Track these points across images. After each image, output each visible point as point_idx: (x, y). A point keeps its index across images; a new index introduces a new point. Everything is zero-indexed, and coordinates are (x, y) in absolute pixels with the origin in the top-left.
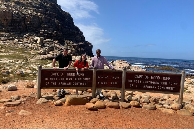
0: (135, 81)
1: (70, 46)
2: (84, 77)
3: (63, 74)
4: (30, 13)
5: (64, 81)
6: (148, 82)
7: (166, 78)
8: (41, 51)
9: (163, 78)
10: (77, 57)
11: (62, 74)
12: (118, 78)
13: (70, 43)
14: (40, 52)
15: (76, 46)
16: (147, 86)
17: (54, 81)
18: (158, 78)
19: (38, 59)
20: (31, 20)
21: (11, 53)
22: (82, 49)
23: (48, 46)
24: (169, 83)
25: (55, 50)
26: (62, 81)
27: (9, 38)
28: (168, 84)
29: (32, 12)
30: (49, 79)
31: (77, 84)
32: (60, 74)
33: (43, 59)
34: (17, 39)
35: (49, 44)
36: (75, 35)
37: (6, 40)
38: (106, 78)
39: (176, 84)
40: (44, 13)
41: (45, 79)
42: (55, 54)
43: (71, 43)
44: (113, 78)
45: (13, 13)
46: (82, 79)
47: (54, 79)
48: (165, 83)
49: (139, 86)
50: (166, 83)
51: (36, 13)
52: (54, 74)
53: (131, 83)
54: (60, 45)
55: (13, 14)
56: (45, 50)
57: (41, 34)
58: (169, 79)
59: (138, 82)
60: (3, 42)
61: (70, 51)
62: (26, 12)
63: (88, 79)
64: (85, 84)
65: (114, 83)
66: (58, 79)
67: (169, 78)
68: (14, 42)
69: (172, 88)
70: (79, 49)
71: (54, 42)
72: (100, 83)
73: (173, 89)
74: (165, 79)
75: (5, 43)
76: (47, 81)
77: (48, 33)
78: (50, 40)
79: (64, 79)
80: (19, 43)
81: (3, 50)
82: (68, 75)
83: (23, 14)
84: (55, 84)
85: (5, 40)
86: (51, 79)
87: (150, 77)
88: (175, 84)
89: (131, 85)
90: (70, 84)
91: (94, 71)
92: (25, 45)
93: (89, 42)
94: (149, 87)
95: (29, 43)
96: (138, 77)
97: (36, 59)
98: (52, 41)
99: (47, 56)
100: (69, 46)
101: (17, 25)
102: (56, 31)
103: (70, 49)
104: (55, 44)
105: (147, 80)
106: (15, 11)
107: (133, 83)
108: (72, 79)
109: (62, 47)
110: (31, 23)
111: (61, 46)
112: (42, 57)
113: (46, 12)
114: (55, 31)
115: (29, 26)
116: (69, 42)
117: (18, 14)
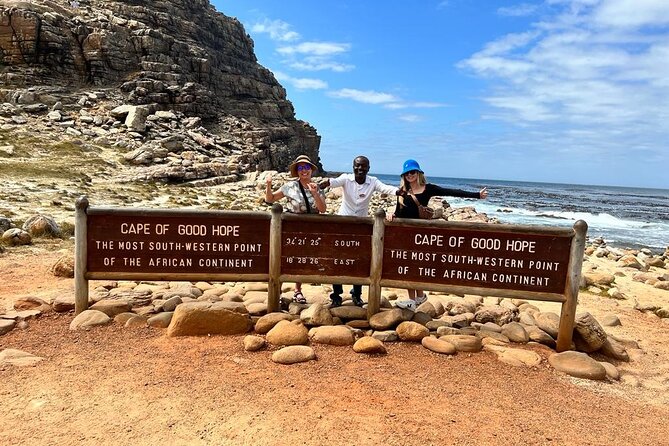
0: (414, 255)
1: (240, 136)
2: (239, 240)
3: (164, 229)
4: (102, 21)
5: (169, 254)
6: (461, 259)
7: (522, 247)
8: (140, 152)
9: (512, 245)
10: (263, 175)
11: (159, 227)
12: (358, 244)
13: (239, 126)
14: (136, 156)
15: (262, 135)
16: (456, 273)
17: (131, 254)
18: (495, 244)
19: (125, 180)
20: (103, 43)
21: (36, 158)
22: (283, 148)
23: (163, 137)
24: (531, 263)
25: (186, 150)
26: (162, 254)
27: (30, 107)
28: (526, 264)
29: (108, 17)
30: (116, 245)
31: (215, 263)
32: (152, 229)
33: (145, 179)
34: (57, 112)
35: (167, 129)
36: (259, 98)
37: (17, 113)
38: (315, 243)
39: (554, 266)
40: (152, 22)
41: (101, 245)
42: (185, 162)
43: (244, 126)
44: (339, 243)
45: (40, 20)
46: (232, 248)
47: (132, 246)
48: (517, 264)
49: (427, 272)
50: (521, 264)
51: (120, 21)
52: (134, 229)
53: (402, 263)
54: (204, 133)
55: (41, 24)
56: (151, 150)
57: (139, 94)
58: (532, 249)
59: (425, 257)
60: (7, 119)
61: (240, 152)
62: (87, 15)
63: (253, 248)
64: (244, 264)
65: (345, 262)
66: (146, 246)
67: (530, 245)
68: (44, 121)
69: (540, 281)
70: (273, 147)
71: (185, 121)
72: (295, 261)
73: (544, 281)
74: (518, 248)
75: (14, 122)
76: (108, 253)
77: (164, 90)
78: (169, 114)
79: (169, 246)
80: (62, 126)
81: (9, 149)
82: (182, 232)
83: (78, 24)
84: (136, 262)
85: (14, 114)
86: (121, 245)
87: (467, 243)
88: (550, 266)
89: (403, 270)
90: (189, 262)
91: (273, 221)
92: (84, 131)
93: (308, 125)
94: (462, 275)
95: (99, 125)
96: (425, 241)
97: (120, 180)
98: (178, 120)
99: (156, 170)
100: (237, 135)
101: (56, 61)
102: (191, 84)
103: (239, 146)
104: (188, 128)
105: (456, 251)
106: (46, 14)
107: (409, 262)
108: (198, 245)
109: (210, 141)
110: (106, 56)
111: (209, 136)
112: (140, 172)
113: (155, 17)
114: (189, 84)
115: (97, 67)
116: (237, 122)
117: (57, 22)
